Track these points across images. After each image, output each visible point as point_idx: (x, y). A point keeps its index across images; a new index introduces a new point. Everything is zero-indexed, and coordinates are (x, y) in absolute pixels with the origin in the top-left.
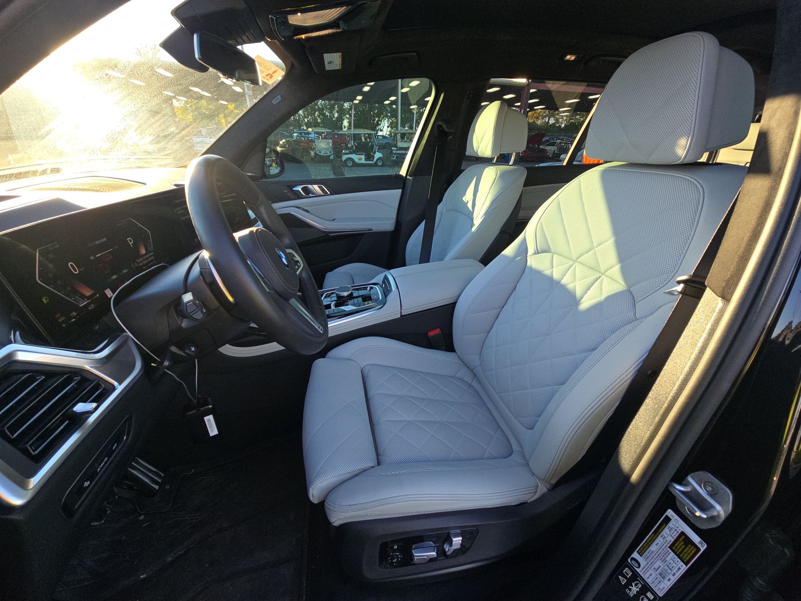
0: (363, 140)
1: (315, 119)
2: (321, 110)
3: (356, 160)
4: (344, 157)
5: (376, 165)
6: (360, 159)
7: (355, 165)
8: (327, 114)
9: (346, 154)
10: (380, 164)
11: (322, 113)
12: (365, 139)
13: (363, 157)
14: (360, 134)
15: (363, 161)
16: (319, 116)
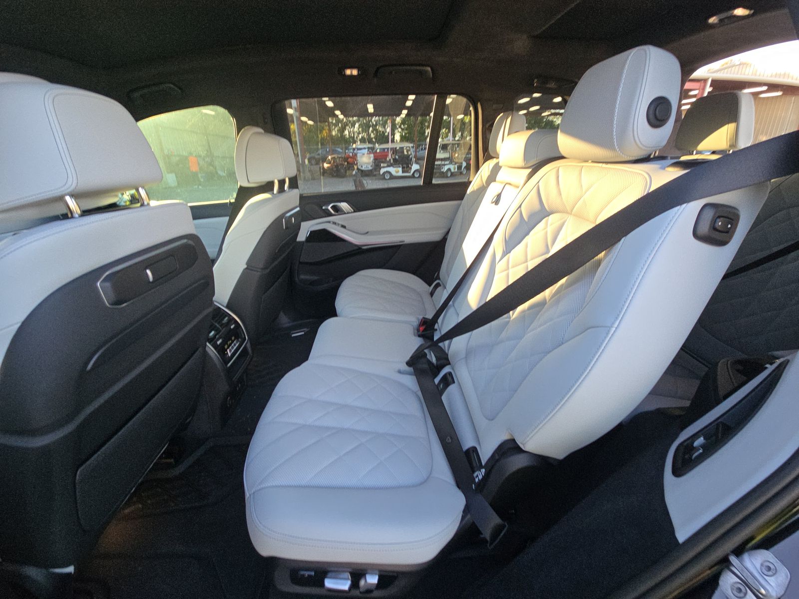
0: (406, 153)
1: (369, 135)
2: (374, 126)
3: (394, 173)
4: (382, 171)
5: (413, 176)
6: (397, 172)
7: (392, 177)
8: (380, 129)
9: (384, 167)
10: (417, 175)
11: (375, 129)
12: (407, 152)
13: (400, 169)
14: (403, 148)
15: (400, 174)
16: (372, 132)
